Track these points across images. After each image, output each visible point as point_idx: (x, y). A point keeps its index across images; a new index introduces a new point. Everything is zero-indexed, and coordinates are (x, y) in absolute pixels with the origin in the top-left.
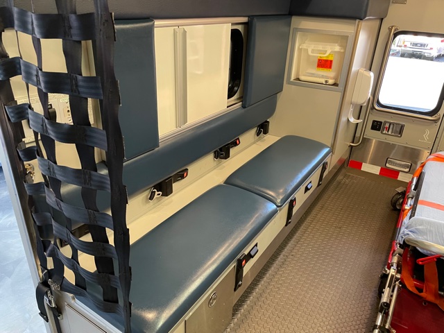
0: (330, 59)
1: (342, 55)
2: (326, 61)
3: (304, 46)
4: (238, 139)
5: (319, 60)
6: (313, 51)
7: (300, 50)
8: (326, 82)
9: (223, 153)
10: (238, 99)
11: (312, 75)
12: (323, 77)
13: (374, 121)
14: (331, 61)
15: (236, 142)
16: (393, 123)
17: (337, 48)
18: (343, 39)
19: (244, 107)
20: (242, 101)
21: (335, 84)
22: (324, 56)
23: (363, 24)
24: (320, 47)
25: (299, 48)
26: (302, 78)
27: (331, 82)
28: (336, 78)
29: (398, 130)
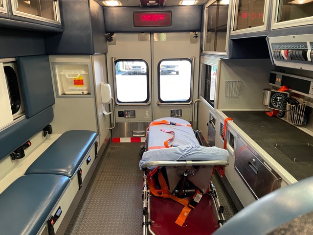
0: (81, 79)
1: (88, 76)
2: (79, 80)
3: (62, 73)
4: (29, 141)
5: (74, 80)
6: (69, 75)
7: (60, 76)
8: (83, 93)
9: (18, 154)
10: (21, 113)
11: (73, 90)
12: (80, 90)
13: (119, 112)
14: (82, 80)
15: (28, 144)
16: (129, 111)
17: (83, 72)
18: (85, 67)
19: (27, 117)
20: (25, 114)
21: (89, 94)
22: (77, 78)
23: (94, 57)
24: (73, 72)
25: (59, 75)
26: (67, 93)
27: (86, 92)
28: (88, 90)
29: (133, 114)
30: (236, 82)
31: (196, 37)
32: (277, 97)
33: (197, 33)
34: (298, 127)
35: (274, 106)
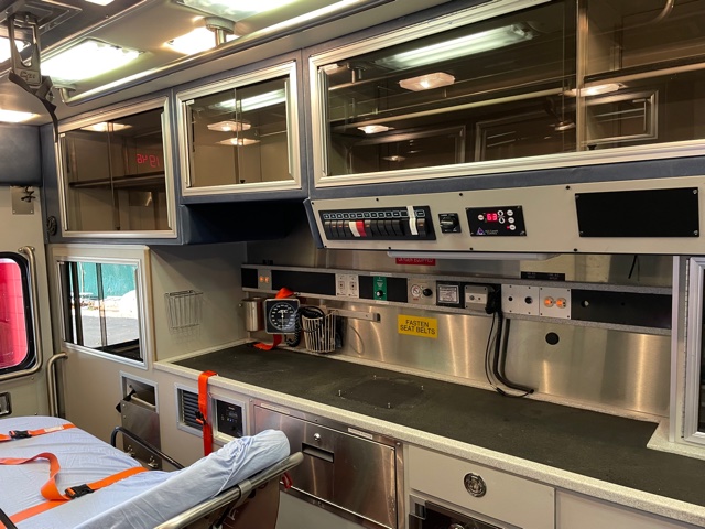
30: (185, 293)
31: (29, 198)
32: (279, 309)
33: (30, 189)
34: (330, 357)
35: (278, 328)
